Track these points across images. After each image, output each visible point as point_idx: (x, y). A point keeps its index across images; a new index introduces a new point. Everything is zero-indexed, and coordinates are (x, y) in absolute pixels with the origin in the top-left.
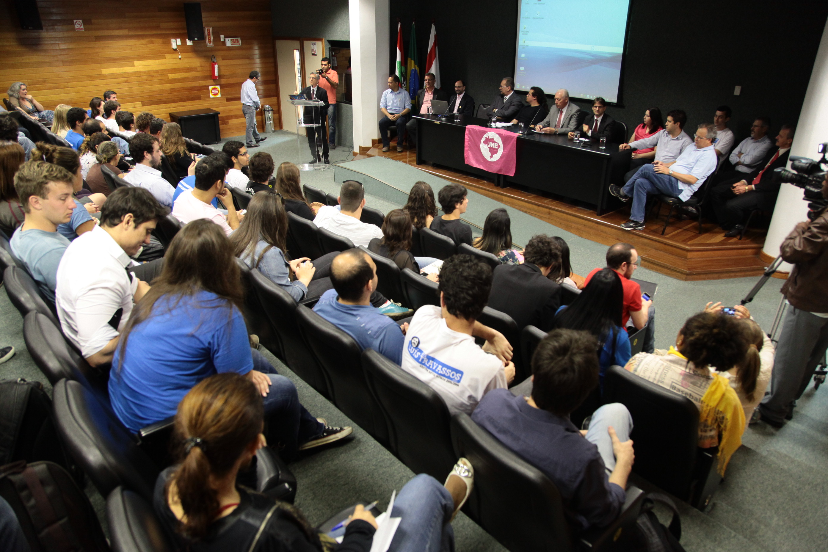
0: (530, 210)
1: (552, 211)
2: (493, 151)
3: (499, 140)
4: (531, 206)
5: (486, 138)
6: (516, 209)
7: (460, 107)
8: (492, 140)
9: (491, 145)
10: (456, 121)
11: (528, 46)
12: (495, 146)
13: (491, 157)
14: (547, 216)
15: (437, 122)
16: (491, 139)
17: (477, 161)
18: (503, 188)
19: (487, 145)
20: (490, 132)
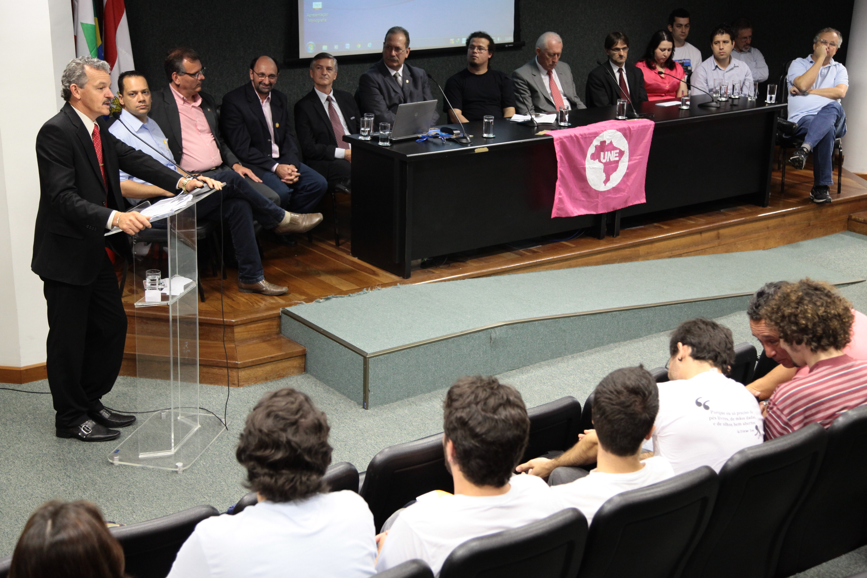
1: (722, 231)
2: (610, 168)
3: (622, 144)
5: (598, 145)
7: (277, 125)
8: (611, 147)
9: (608, 156)
12: (612, 156)
13: (607, 180)
14: (716, 243)
15: (481, 149)
16: (608, 145)
18: (618, 235)
19: (600, 161)
20: (605, 132)
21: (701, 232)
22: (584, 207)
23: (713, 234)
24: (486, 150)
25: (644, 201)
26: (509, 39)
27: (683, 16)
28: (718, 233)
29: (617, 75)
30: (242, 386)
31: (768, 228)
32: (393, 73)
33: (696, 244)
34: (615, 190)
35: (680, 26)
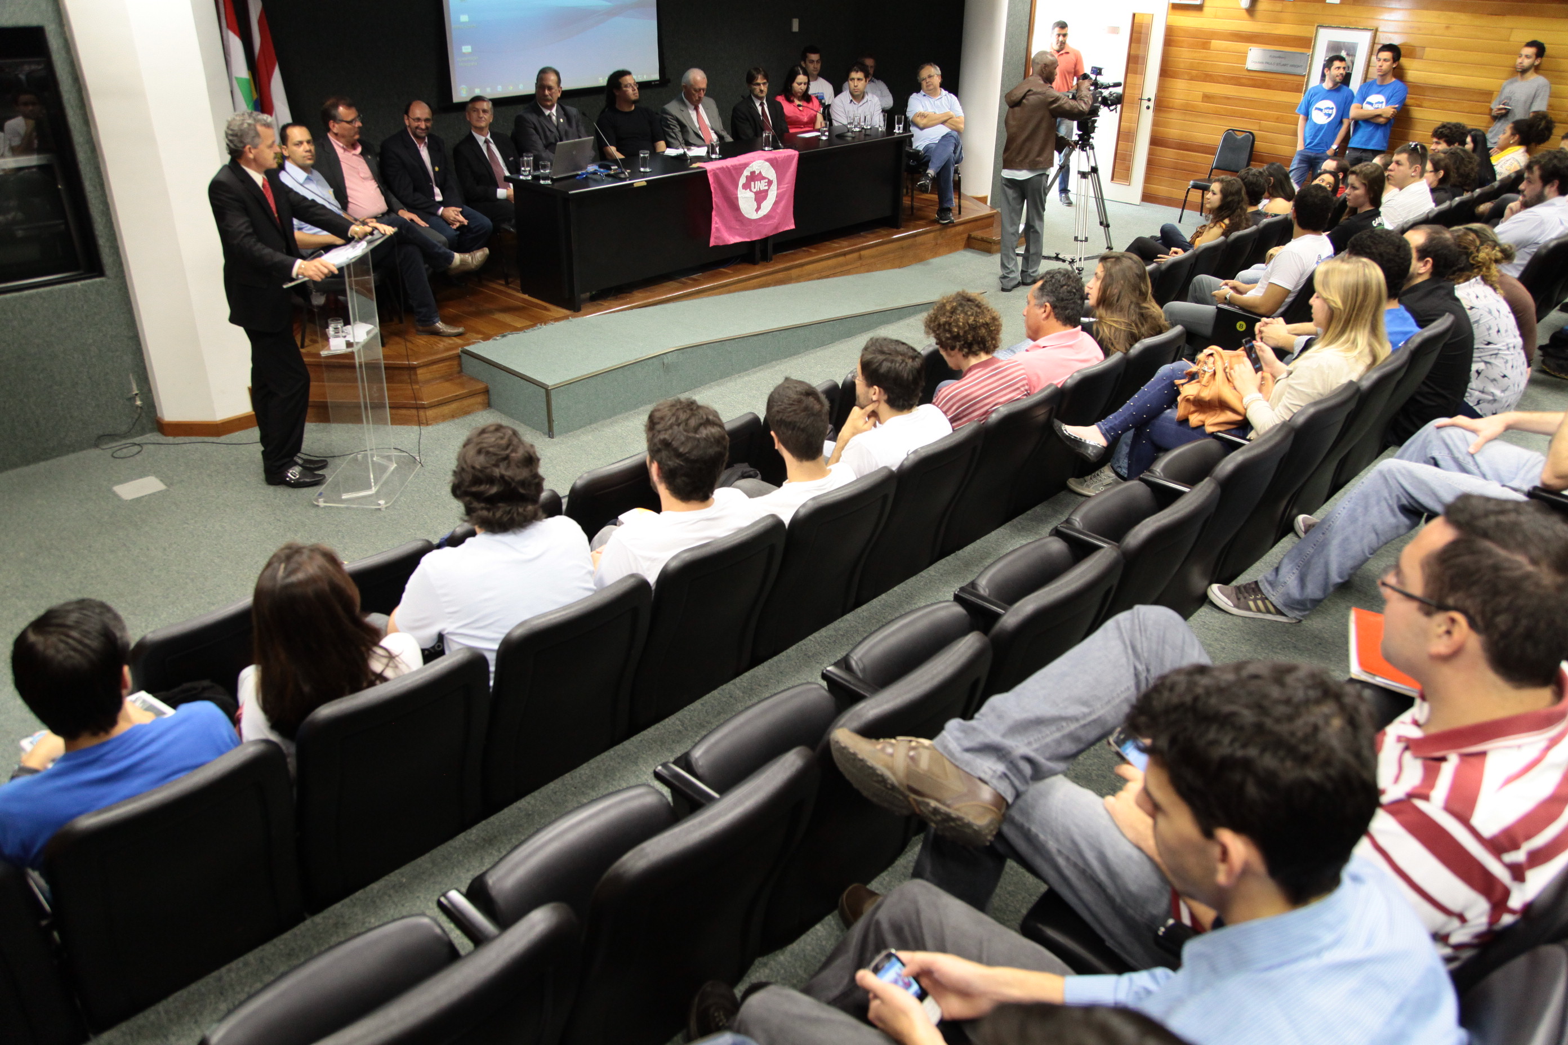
1: (863, 253)
2: (760, 197)
3: (771, 173)
5: (745, 176)
7: (437, 169)
8: (760, 176)
9: (758, 185)
12: (761, 185)
13: (758, 209)
14: (858, 263)
15: (639, 182)
16: (757, 174)
17: (733, 231)
18: (771, 260)
19: (751, 190)
20: (754, 163)
21: (844, 254)
22: (740, 235)
23: (855, 255)
24: (645, 184)
25: (793, 227)
26: (656, 76)
27: (814, 52)
28: (860, 255)
29: (760, 109)
30: (431, 424)
31: (902, 248)
32: (547, 112)
33: (841, 265)
34: (767, 217)
35: (812, 62)
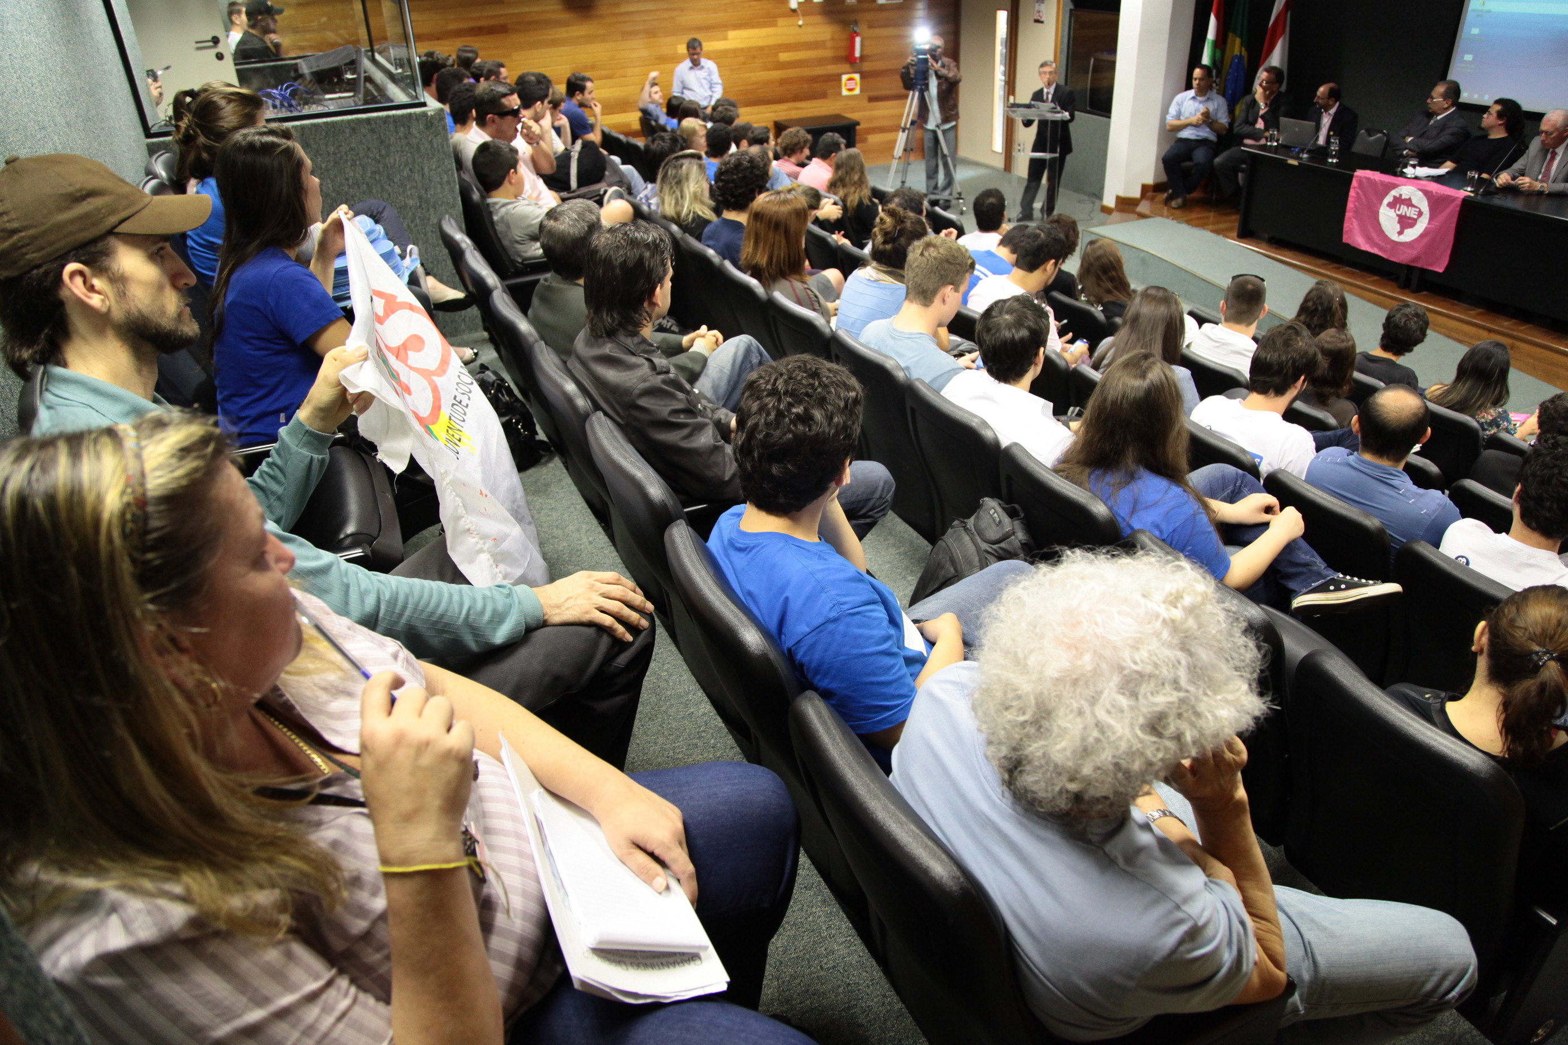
0: (1471, 337)
2: (1405, 223)
4: (1473, 330)
5: (1395, 197)
6: (1440, 333)
7: (1331, 132)
8: (1408, 203)
9: (1404, 210)
10: (1330, 160)
11: (1490, 11)
12: (1411, 213)
13: (1400, 233)
15: (1293, 162)
16: (1405, 200)
17: (1369, 239)
18: (1417, 292)
19: (1395, 211)
20: (1404, 187)
22: (1377, 248)
34: (1409, 245)
